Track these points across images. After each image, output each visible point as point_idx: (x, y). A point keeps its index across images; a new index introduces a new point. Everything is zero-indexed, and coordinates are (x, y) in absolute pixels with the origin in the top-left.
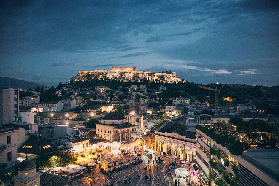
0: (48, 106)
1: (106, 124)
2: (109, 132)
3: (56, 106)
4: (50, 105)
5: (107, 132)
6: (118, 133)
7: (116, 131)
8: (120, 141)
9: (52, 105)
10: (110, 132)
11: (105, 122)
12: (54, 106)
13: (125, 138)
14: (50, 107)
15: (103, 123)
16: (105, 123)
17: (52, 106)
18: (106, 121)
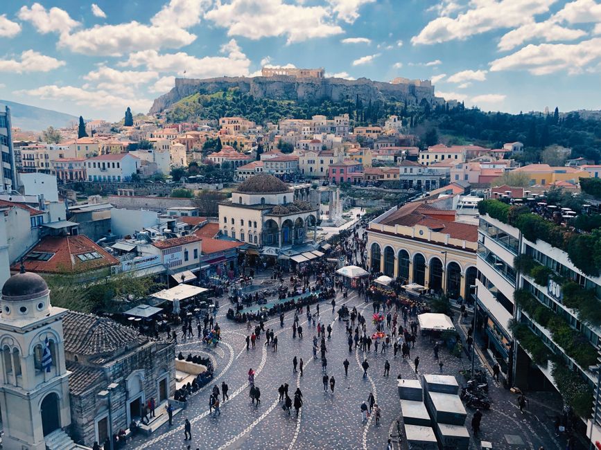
0: (99, 167)
1: (243, 203)
2: (253, 224)
3: (118, 167)
4: (104, 164)
5: (246, 223)
6: (274, 226)
7: (271, 222)
8: (280, 245)
9: (109, 164)
10: (255, 223)
11: (241, 198)
12: (114, 167)
13: (293, 238)
14: (104, 169)
15: (236, 202)
16: (241, 202)
17: (109, 167)
18: (243, 196)
